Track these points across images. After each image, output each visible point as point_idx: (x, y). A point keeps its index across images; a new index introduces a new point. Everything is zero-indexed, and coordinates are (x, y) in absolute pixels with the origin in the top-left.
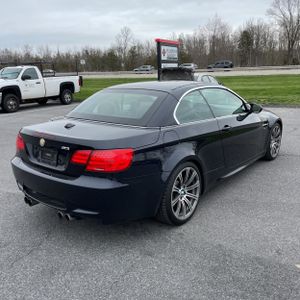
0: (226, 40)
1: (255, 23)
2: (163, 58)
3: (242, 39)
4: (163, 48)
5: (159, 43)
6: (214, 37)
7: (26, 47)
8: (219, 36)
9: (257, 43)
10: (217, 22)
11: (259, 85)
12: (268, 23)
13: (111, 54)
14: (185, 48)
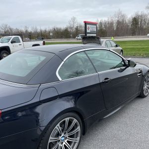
0: (124, 22)
1: (140, 14)
2: (88, 31)
3: (133, 22)
4: (88, 26)
5: (86, 23)
6: (118, 21)
7: (26, 27)
8: (121, 20)
9: (141, 24)
10: (120, 13)
11: (141, 45)
12: (147, 13)
13: (66, 30)
14: (103, 26)
